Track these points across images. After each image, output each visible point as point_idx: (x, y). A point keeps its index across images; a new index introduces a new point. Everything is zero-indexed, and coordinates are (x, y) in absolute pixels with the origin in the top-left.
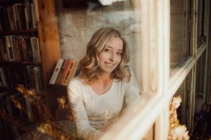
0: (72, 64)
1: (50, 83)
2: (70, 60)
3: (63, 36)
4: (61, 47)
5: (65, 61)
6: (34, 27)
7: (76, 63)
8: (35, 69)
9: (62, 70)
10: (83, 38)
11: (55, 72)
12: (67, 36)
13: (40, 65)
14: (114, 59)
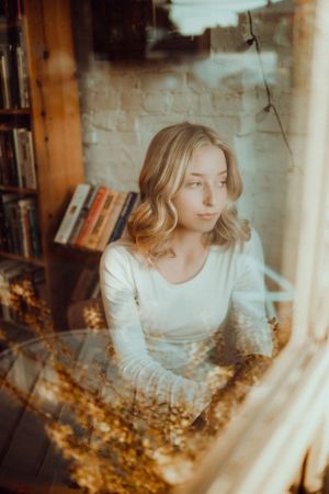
0: (110, 198)
1: (57, 239)
2: (104, 189)
3: (91, 127)
4: (84, 154)
5: (92, 190)
6: (24, 105)
7: (119, 197)
8: (22, 204)
9: (86, 212)
10: (138, 135)
11: (68, 214)
12: (99, 127)
13: (33, 196)
14: (214, 201)
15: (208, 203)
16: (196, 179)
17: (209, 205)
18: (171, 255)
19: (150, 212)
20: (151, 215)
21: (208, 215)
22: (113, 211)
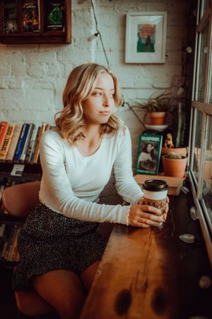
0: (10, 129)
2: (5, 123)
7: (17, 127)
14: (109, 103)
15: (106, 105)
16: (99, 91)
17: (107, 106)
18: (82, 137)
19: (70, 111)
20: (70, 113)
21: (106, 112)
22: (14, 136)
